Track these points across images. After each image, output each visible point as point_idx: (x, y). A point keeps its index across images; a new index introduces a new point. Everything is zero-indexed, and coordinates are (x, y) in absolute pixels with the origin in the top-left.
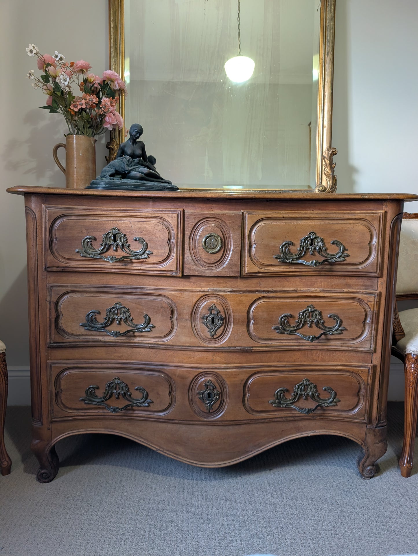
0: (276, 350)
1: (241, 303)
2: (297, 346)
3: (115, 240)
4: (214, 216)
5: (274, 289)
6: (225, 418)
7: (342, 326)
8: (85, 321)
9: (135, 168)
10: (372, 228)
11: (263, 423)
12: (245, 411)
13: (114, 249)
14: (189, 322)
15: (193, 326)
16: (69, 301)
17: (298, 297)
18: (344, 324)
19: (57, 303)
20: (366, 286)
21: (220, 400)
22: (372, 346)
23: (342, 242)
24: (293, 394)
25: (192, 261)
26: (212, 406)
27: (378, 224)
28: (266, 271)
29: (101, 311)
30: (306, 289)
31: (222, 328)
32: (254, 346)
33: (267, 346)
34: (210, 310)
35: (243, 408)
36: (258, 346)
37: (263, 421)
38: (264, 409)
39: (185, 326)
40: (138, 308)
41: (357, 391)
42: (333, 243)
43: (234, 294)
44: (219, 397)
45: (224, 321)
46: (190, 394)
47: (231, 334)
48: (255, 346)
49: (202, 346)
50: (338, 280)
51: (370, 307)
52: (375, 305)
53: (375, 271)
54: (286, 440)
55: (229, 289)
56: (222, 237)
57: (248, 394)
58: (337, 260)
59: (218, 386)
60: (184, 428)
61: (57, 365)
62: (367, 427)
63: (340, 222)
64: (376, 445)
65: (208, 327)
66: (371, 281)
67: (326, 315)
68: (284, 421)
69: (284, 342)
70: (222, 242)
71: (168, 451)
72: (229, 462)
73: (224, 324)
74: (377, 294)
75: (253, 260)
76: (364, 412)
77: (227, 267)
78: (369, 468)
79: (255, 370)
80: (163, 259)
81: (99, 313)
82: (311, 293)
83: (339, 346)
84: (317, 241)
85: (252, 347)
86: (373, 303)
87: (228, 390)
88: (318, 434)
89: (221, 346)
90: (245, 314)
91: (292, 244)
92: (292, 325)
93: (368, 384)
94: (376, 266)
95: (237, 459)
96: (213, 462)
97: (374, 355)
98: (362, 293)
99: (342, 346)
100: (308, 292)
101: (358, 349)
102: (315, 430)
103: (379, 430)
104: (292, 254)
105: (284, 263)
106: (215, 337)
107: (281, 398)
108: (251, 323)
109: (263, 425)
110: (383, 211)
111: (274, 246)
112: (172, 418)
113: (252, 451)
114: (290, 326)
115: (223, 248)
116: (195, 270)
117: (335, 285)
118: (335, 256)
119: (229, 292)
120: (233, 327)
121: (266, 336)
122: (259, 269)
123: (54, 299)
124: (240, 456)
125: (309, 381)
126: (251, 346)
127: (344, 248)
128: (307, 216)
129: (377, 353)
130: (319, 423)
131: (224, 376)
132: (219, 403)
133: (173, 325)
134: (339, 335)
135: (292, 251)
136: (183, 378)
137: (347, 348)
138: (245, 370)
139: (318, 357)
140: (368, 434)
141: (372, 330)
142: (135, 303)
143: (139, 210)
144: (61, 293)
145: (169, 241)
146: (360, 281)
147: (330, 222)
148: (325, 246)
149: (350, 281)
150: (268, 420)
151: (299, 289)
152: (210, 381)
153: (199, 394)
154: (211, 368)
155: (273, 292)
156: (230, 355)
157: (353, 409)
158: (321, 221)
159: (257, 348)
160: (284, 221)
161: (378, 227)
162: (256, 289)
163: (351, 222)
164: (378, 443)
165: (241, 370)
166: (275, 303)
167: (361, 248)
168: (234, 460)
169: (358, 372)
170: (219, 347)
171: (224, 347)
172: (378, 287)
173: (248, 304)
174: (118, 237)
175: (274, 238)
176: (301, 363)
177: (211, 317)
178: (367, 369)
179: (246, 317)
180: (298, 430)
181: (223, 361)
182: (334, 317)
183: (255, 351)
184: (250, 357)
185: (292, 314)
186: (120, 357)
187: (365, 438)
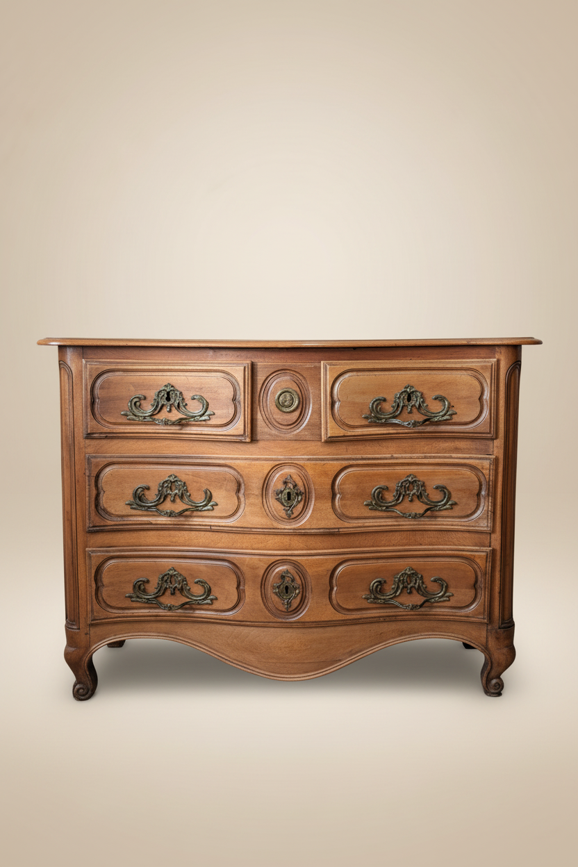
3: (168, 399)
18: (454, 499)
19: (97, 477)
22: (489, 525)
34: (285, 483)
42: (436, 399)
57: (335, 589)
59: (297, 578)
70: (299, 398)
81: (148, 489)
97: (493, 536)
136: (254, 568)
143: (195, 363)
152: (287, 572)
157: (468, 606)
174: (172, 396)
175: (364, 393)
177: (288, 491)
178: (484, 554)
182: (442, 489)
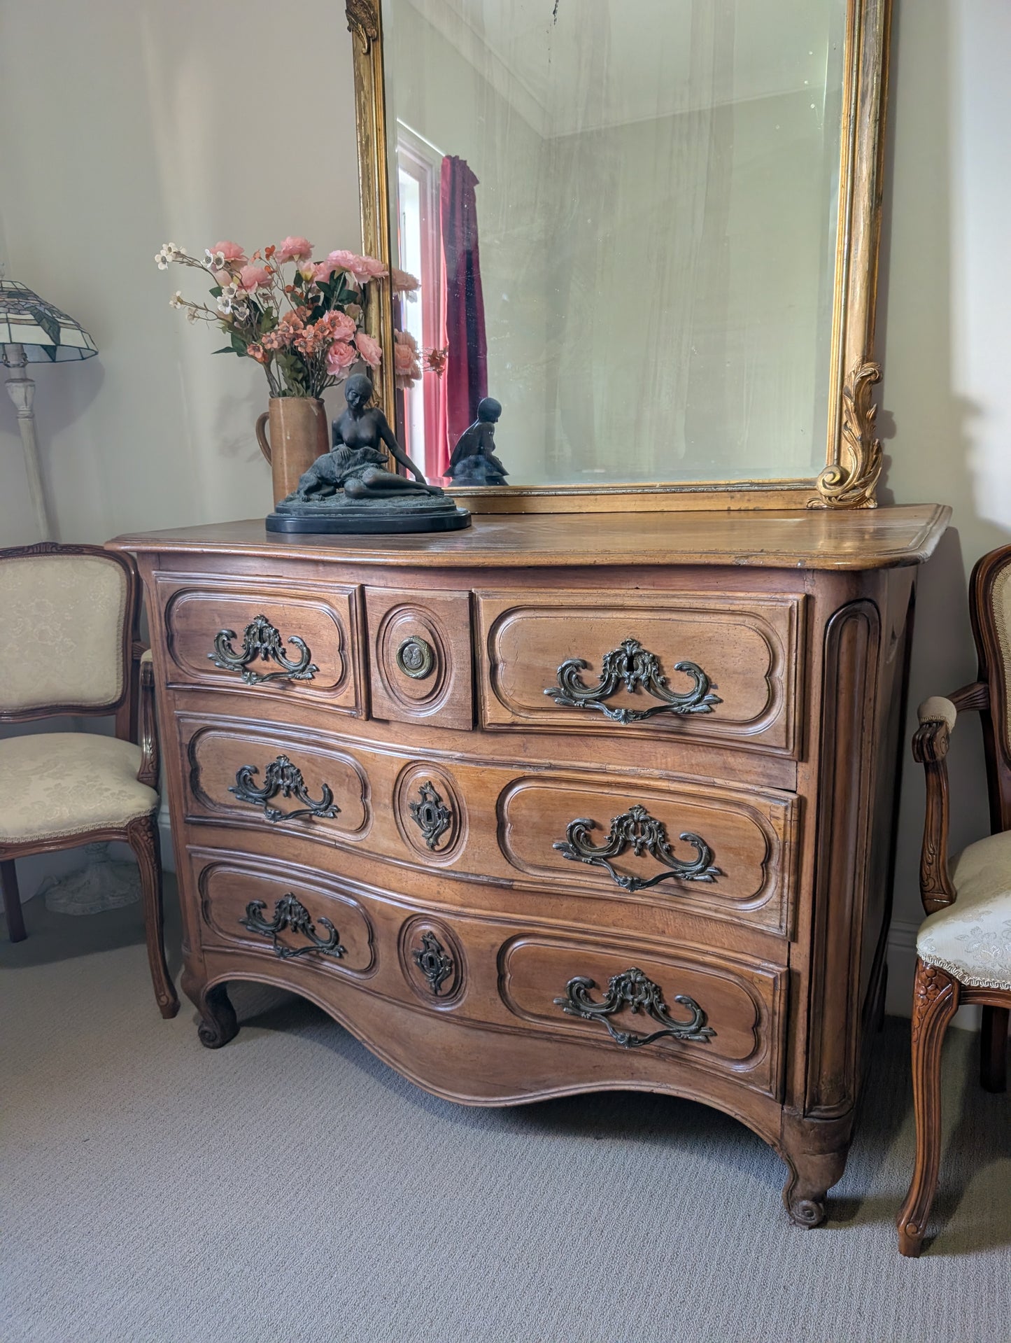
0: (564, 893)
1: (482, 785)
2: (614, 892)
4: (415, 602)
5: (553, 762)
6: (467, 1015)
7: (714, 865)
8: (234, 783)
9: (356, 471)
10: (774, 639)
11: (548, 1040)
12: (505, 1008)
13: (263, 655)
14: (391, 812)
15: (399, 821)
16: (209, 745)
17: (608, 785)
20: (769, 776)
21: (453, 976)
23: (702, 667)
24: (605, 995)
25: (384, 691)
26: (439, 985)
27: (787, 628)
28: (530, 721)
29: (258, 768)
30: (628, 768)
31: (449, 832)
32: (515, 878)
33: (544, 883)
35: (501, 1002)
36: (524, 879)
37: (549, 1036)
38: (544, 1013)
39: (385, 818)
40: (312, 771)
41: (752, 1023)
43: (467, 765)
44: (451, 970)
45: (451, 819)
46: (401, 951)
47: (467, 847)
48: (519, 878)
49: (416, 861)
50: (703, 754)
51: (777, 831)
52: (789, 829)
53: (784, 744)
54: (602, 1088)
55: (458, 755)
56: (433, 646)
58: (692, 710)
60: (400, 1013)
61: (200, 855)
62: (782, 1109)
63: (698, 617)
64: (808, 1156)
65: (421, 826)
66: (780, 766)
67: (675, 833)
68: (593, 1047)
69: (585, 879)
71: (381, 1048)
72: (486, 1102)
73: (451, 826)
74: (790, 801)
75: (501, 696)
76: (767, 1073)
77: (447, 709)
78: (805, 1203)
79: (519, 930)
80: (335, 683)
82: (638, 778)
83: (710, 909)
84: (643, 661)
85: (513, 881)
86: (782, 822)
87: (469, 959)
88: (674, 1093)
89: (450, 869)
90: (493, 810)
91: (586, 665)
92: (599, 846)
93: (774, 1013)
94: (784, 734)
95: (502, 1099)
96: (457, 1091)
98: (758, 794)
99: (716, 911)
100: (633, 777)
101: (753, 925)
102: (670, 1083)
103: (813, 1126)
104: (585, 687)
105: (568, 707)
106: (437, 848)
107: (579, 997)
108: (507, 830)
109: (548, 1045)
110: (800, 597)
111: (545, 669)
112: (378, 991)
113: (531, 1092)
114: (593, 845)
115: (437, 670)
116: (389, 710)
117: (697, 765)
118: (686, 700)
119: (457, 759)
120: (469, 834)
121: (540, 860)
122: (514, 717)
123: (186, 741)
124: (508, 1096)
125: (643, 974)
126: (510, 878)
127: (707, 680)
128: (619, 601)
129: (800, 942)
130: (675, 1070)
131: (456, 930)
132: (453, 982)
133: (367, 811)
134: (708, 885)
135: (585, 682)
137: (729, 918)
138: (497, 925)
139: (667, 924)
140: (787, 1128)
141: (783, 887)
142: (308, 761)
144: (196, 729)
145: (342, 647)
146: (755, 764)
147: (674, 616)
148: (664, 674)
149: (733, 760)
150: (558, 1037)
151: (612, 767)
153: (415, 954)
154: (435, 910)
155: (551, 767)
156: (472, 889)
158: (652, 613)
159: (524, 885)
160: (566, 614)
161: (786, 635)
162: (513, 758)
163: (725, 618)
164: (814, 1155)
165: (491, 924)
166: (556, 793)
167: (747, 685)
168: (496, 1099)
169: (752, 978)
170: (447, 871)
171: (455, 872)
172: (799, 783)
173: (497, 790)
175: (544, 651)
176: (624, 932)
179: (494, 816)
180: (633, 1074)
181: (458, 898)
183: (520, 888)
184: (514, 899)
185: (596, 819)
186: (297, 856)
187: (782, 1134)
